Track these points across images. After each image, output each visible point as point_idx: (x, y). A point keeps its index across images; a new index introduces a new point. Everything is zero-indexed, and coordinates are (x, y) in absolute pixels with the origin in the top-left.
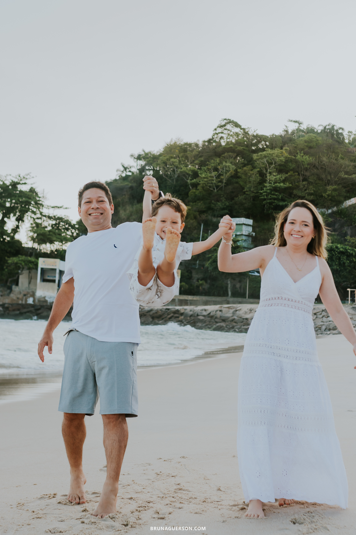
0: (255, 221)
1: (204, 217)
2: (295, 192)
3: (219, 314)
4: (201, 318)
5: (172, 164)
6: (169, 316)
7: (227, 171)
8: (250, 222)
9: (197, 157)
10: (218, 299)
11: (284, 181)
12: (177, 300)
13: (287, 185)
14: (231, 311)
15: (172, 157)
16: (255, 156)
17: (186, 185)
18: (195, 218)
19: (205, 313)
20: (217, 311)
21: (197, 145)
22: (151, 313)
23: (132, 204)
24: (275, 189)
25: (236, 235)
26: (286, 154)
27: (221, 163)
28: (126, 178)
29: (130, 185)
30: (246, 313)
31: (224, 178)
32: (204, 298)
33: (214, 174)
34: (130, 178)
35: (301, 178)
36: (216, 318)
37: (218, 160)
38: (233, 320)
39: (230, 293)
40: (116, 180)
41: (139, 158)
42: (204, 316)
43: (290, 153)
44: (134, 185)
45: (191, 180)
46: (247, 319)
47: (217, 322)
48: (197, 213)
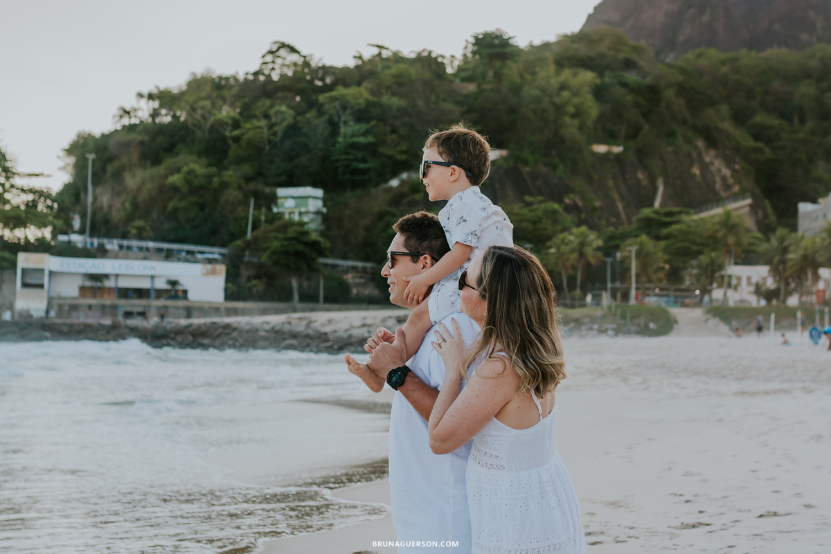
0: (326, 191)
1: (252, 186)
2: (382, 149)
3: (287, 328)
4: (262, 333)
5: (203, 108)
6: (217, 333)
7: (284, 120)
8: (319, 193)
9: (238, 97)
10: (281, 305)
11: (365, 134)
12: (222, 309)
13: (370, 139)
14: (304, 323)
15: (201, 99)
16: (322, 98)
17: (224, 139)
18: (240, 187)
19: (267, 327)
20: (283, 324)
21: (236, 79)
22: (191, 329)
23: (143, 166)
24: (354, 146)
25: (300, 213)
26: (366, 94)
27: (272, 106)
28: (131, 128)
29: (139, 138)
30: (323, 325)
31: (279, 129)
32: (262, 305)
33: (263, 123)
34: (139, 128)
35: (388, 129)
36: (284, 333)
37: (268, 102)
38: (307, 336)
39: (296, 297)
40: (116, 131)
41: (151, 97)
42: (266, 331)
43: (372, 92)
44: (146, 138)
45: (231, 132)
46: (326, 334)
47: (284, 339)
48: (242, 182)
